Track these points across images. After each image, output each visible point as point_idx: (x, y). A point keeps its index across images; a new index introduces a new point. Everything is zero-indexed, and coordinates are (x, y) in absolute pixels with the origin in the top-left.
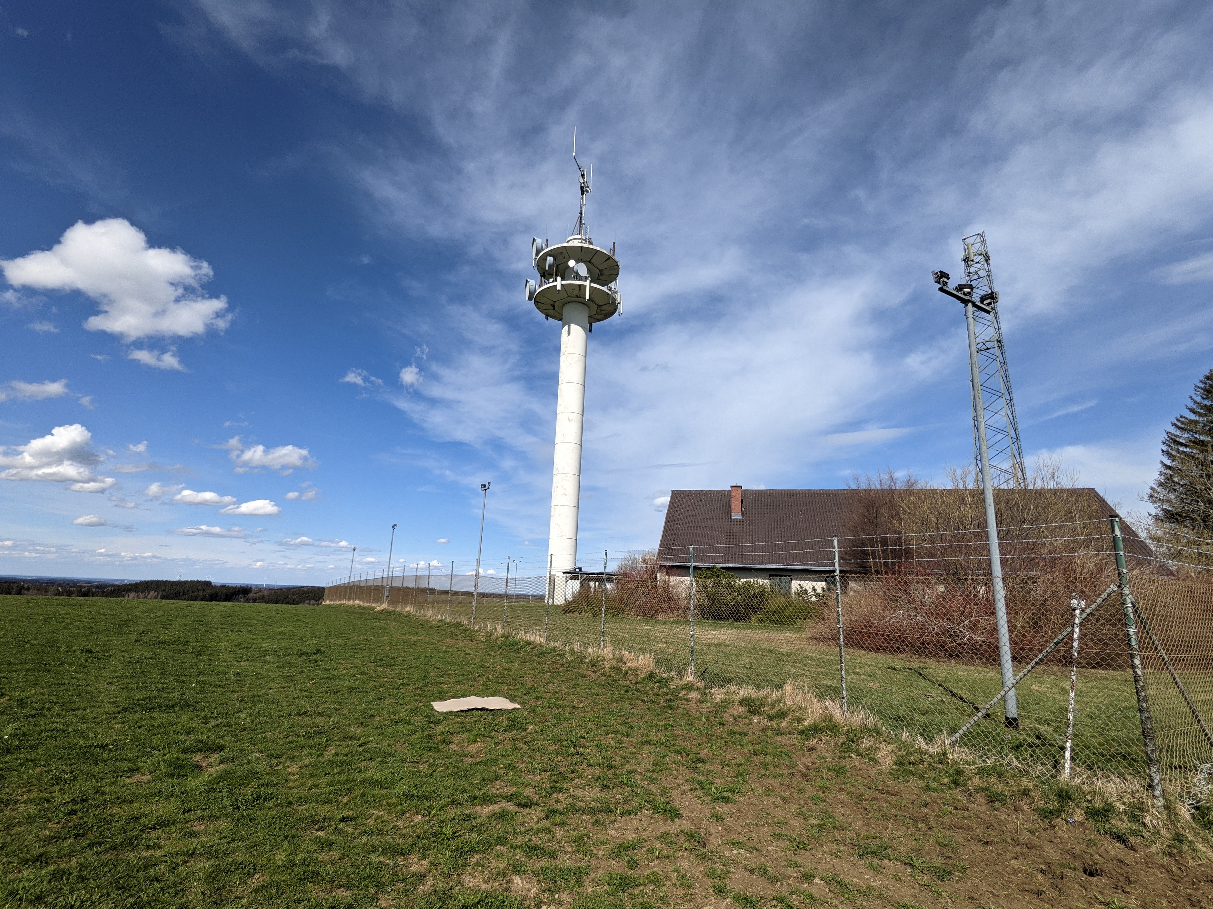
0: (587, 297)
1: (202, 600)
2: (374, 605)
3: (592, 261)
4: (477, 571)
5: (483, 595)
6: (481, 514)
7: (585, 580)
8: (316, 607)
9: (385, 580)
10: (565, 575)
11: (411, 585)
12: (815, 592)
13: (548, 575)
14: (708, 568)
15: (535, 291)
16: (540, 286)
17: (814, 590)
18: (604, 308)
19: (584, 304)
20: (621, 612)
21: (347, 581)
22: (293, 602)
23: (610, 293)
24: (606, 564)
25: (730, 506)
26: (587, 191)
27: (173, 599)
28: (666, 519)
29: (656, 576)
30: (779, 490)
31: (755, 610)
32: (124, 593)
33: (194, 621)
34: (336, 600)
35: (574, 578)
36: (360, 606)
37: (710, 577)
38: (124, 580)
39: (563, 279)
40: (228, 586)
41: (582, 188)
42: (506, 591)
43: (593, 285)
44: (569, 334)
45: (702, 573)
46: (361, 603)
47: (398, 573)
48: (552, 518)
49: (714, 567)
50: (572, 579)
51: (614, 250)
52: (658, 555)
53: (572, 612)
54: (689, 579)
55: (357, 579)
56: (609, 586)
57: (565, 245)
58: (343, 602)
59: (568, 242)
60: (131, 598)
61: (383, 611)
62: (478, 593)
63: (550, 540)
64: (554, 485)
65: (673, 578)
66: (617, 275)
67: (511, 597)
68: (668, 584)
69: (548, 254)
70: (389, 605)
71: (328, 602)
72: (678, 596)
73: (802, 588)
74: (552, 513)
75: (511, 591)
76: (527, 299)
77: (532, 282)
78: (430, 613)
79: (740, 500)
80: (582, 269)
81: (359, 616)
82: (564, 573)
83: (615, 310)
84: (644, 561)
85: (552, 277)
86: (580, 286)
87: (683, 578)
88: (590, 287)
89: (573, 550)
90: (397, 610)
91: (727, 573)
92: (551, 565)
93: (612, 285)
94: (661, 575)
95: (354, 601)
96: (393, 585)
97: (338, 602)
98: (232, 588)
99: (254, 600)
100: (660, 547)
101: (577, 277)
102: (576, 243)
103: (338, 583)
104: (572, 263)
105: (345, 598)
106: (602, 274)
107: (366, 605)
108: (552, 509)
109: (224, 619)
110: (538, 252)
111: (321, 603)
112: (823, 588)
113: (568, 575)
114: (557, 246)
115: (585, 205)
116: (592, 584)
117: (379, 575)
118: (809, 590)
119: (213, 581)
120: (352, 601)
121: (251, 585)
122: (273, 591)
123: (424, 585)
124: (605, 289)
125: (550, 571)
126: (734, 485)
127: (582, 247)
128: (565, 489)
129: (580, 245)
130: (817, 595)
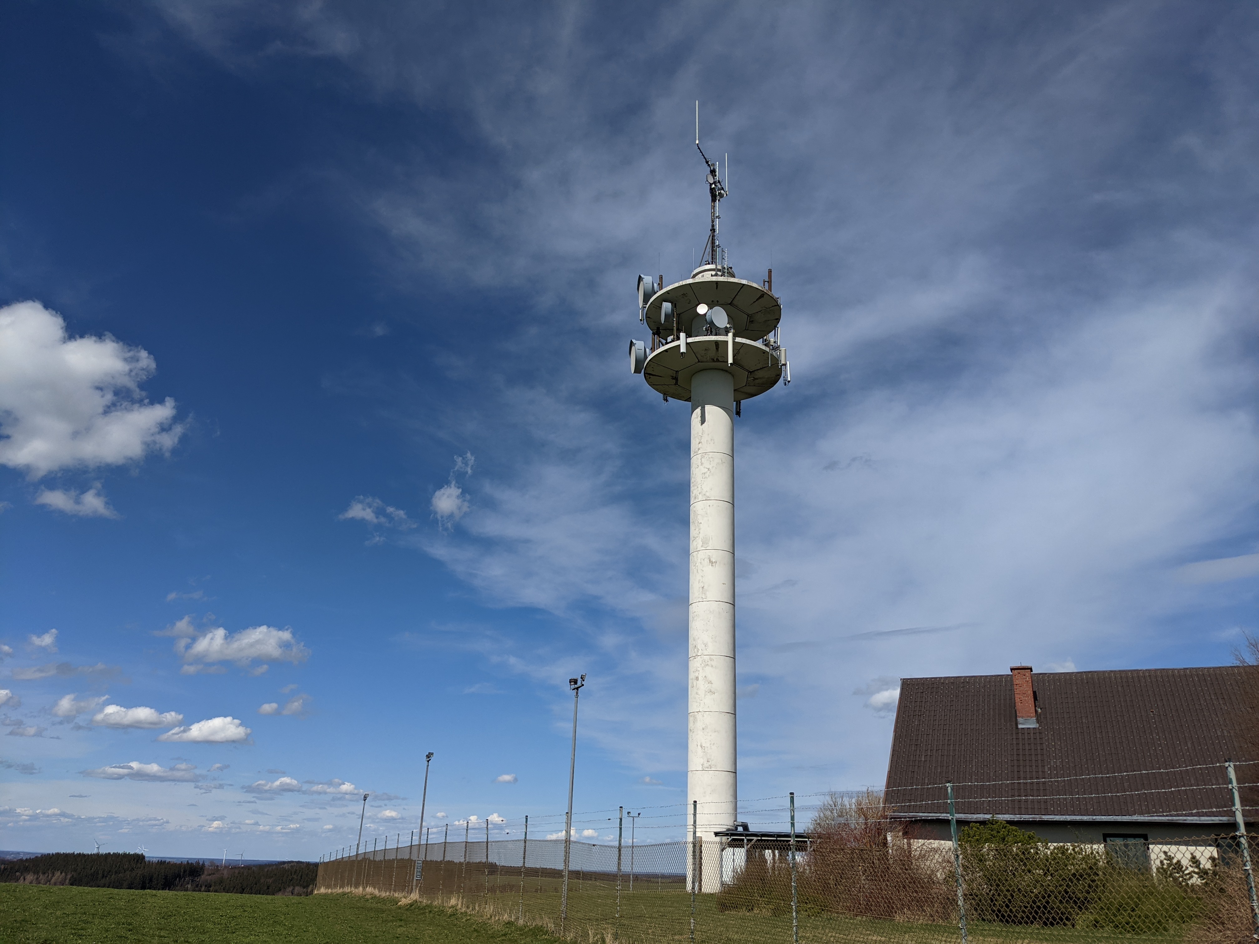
0: (730, 360)
1: (130, 888)
2: (396, 895)
3: (735, 302)
4: (568, 832)
5: (577, 875)
6: (572, 729)
7: (754, 847)
8: (303, 898)
9: (415, 850)
10: (718, 839)
11: (457, 857)
12: (1198, 867)
13: (690, 839)
14: (983, 823)
15: (646, 357)
16: (653, 350)
17: (1195, 861)
18: (759, 374)
19: (726, 370)
20: (824, 908)
21: (353, 853)
22: (268, 890)
23: (767, 349)
24: (792, 818)
25: (1013, 705)
26: (721, 195)
27: (87, 884)
28: (895, 731)
29: (886, 839)
30: (1104, 672)
31: (1082, 905)
32: (18, 874)
33: (119, 924)
34: (335, 886)
35: (736, 843)
36: (374, 897)
37: (987, 840)
38: (18, 853)
39: (689, 335)
40: (169, 863)
41: (712, 191)
42: (619, 869)
43: (738, 340)
44: (703, 421)
45: (971, 833)
46: (376, 892)
47: (436, 838)
48: (690, 734)
49: (992, 822)
50: (731, 845)
51: (770, 282)
52: (886, 800)
53: (736, 907)
54: (948, 844)
55: (370, 849)
56: (799, 858)
57: (690, 281)
58: (347, 889)
59: (694, 276)
60: (27, 882)
61: (411, 905)
62: (569, 871)
63: (690, 774)
64: (692, 675)
65: (918, 844)
66: (778, 320)
67: (626, 877)
68: (910, 852)
69: (664, 298)
70: (421, 896)
71: (323, 890)
72: (930, 877)
73: (1170, 858)
74: (691, 725)
75: (626, 868)
76: (633, 371)
77: (639, 345)
78: (489, 909)
79: (1030, 692)
80: (721, 318)
81: (372, 915)
82: (716, 834)
83: (779, 376)
84: (861, 811)
85: (672, 334)
86: (717, 343)
87: (935, 844)
88: (734, 343)
89: (730, 792)
90: (435, 903)
91: (1020, 833)
92: (695, 822)
93: (771, 337)
94: (895, 837)
95: (364, 888)
96: (428, 859)
97: (339, 890)
98: (175, 865)
99: (208, 888)
100: (888, 785)
101: (712, 329)
102: (707, 277)
103: (339, 857)
104: (702, 309)
105: (350, 884)
106: (752, 322)
107: (383, 894)
108: (691, 719)
109: (163, 921)
110: (647, 297)
111: (312, 891)
112: (1212, 859)
113: (724, 839)
114: (676, 285)
115: (718, 217)
116: (768, 853)
117: (405, 842)
118: (1185, 862)
119: (146, 855)
120: (361, 889)
121: (204, 860)
122: (237, 871)
123: (479, 858)
124: (759, 344)
125: (695, 833)
126: (1018, 665)
127: (717, 283)
128: (710, 682)
129: (714, 279)
130: (1203, 873)
